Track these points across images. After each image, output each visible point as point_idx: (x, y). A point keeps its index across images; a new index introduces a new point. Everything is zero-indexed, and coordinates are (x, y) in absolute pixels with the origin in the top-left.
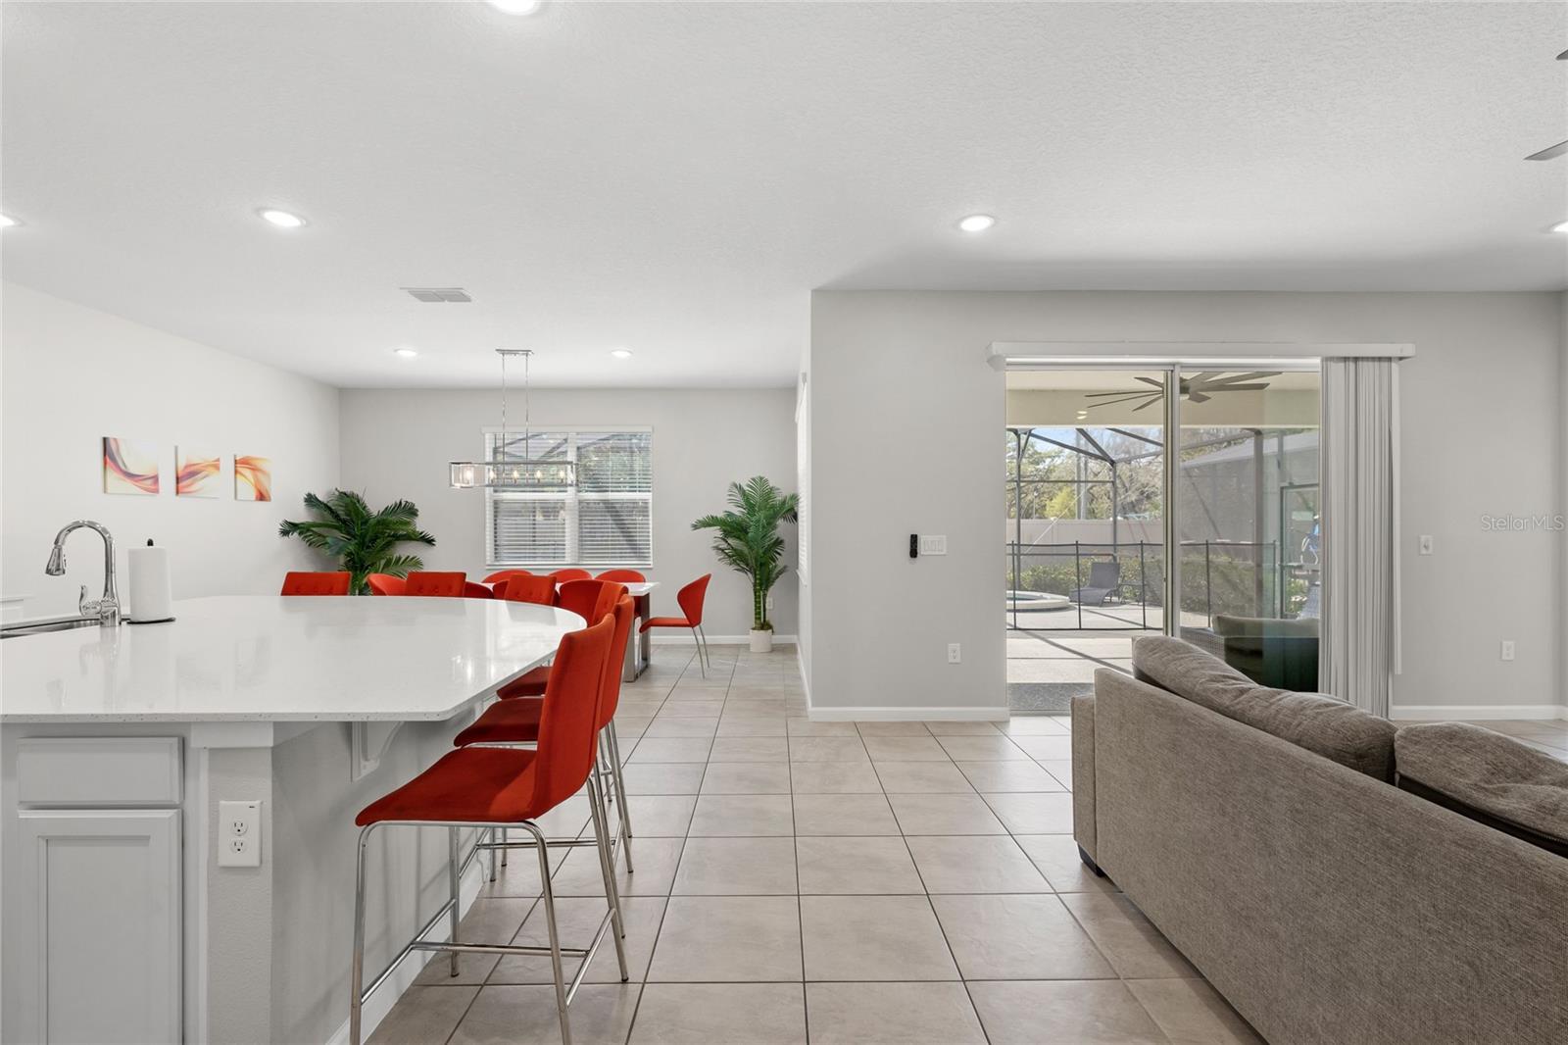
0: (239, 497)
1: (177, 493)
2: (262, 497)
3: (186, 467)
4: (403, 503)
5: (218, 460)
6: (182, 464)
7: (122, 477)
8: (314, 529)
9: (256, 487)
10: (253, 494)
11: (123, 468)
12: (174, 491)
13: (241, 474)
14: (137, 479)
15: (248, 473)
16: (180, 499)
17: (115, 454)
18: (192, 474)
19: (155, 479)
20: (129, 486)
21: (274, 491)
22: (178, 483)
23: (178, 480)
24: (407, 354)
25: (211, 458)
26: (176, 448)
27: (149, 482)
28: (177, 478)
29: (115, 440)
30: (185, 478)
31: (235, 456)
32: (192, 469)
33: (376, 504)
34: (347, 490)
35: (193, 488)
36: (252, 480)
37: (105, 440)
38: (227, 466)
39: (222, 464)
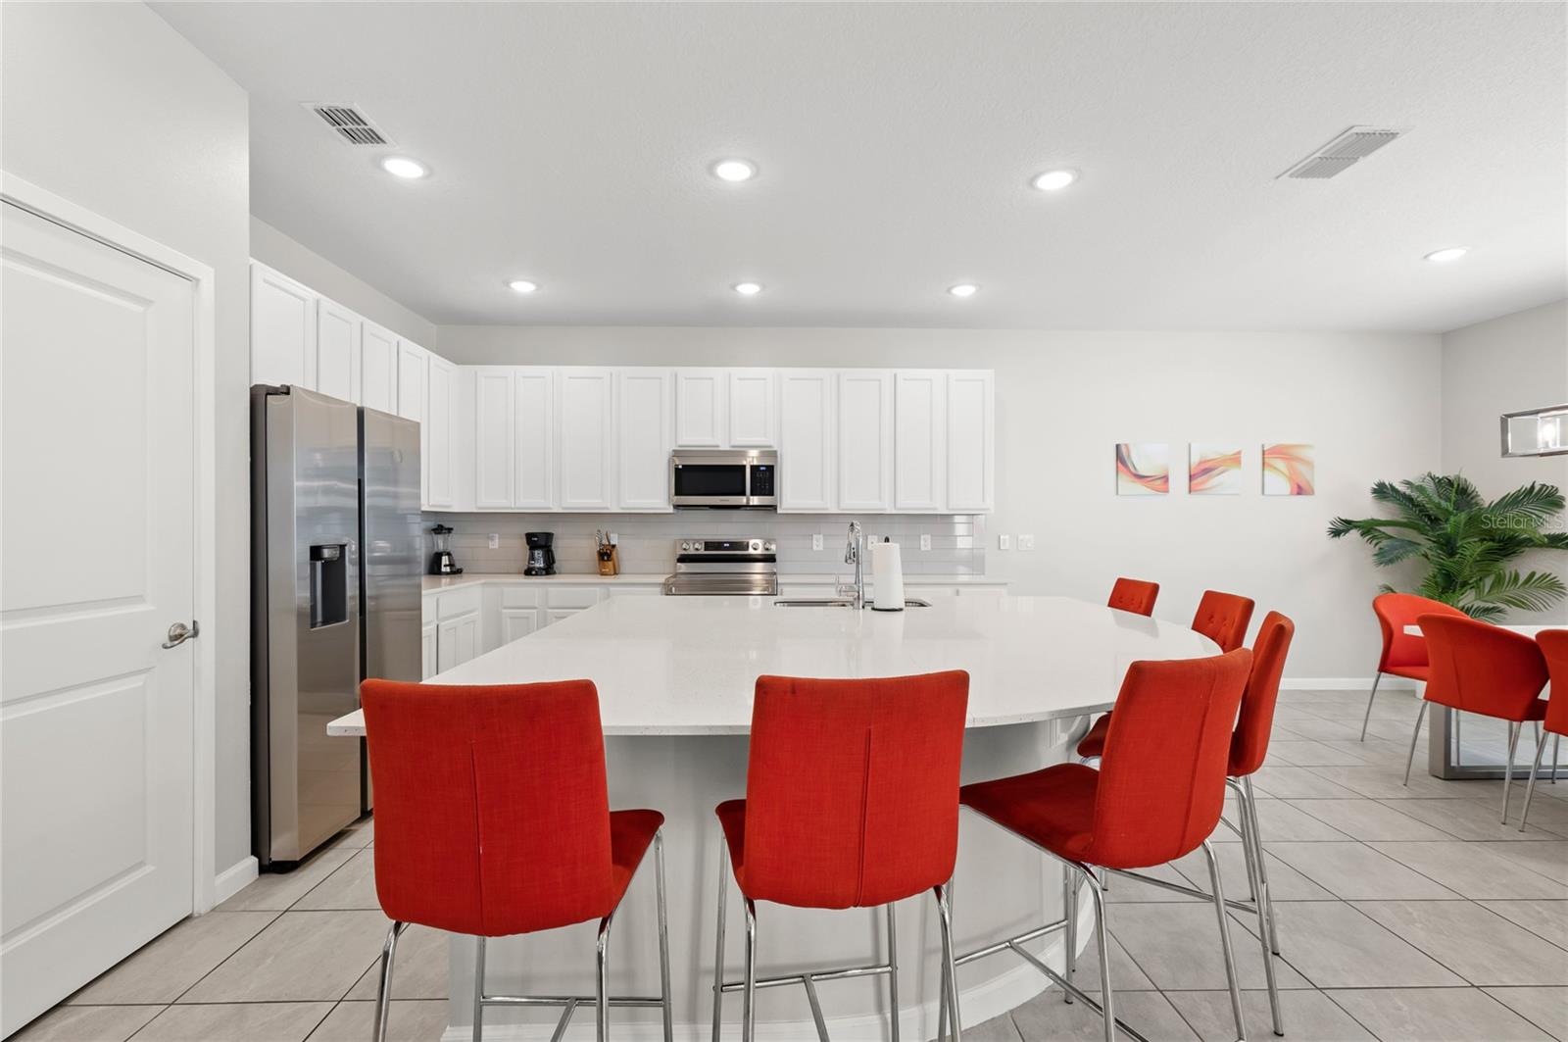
0: (1266, 493)
1: (1190, 491)
2: (1300, 490)
3: (1200, 463)
4: (1537, 488)
5: (1239, 453)
6: (1195, 459)
7: (1133, 479)
8: (1382, 529)
9: (1290, 479)
10: (1286, 487)
11: (1132, 469)
12: (1187, 489)
13: (1271, 466)
14: (1143, 480)
15: (1281, 464)
16: (1195, 498)
17: (1126, 458)
18: (1206, 471)
19: (1165, 478)
20: (1139, 488)
21: (1319, 482)
22: (1190, 480)
23: (1191, 478)
24: (1448, 256)
25: (1231, 451)
26: (1190, 445)
27: (1159, 482)
28: (1190, 476)
29: (1126, 445)
30: (1199, 474)
31: (1263, 446)
32: (1207, 466)
33: (1490, 489)
34: (1451, 473)
35: (1208, 485)
36: (1286, 471)
37: (1118, 446)
38: (1252, 459)
39: (1244, 458)
